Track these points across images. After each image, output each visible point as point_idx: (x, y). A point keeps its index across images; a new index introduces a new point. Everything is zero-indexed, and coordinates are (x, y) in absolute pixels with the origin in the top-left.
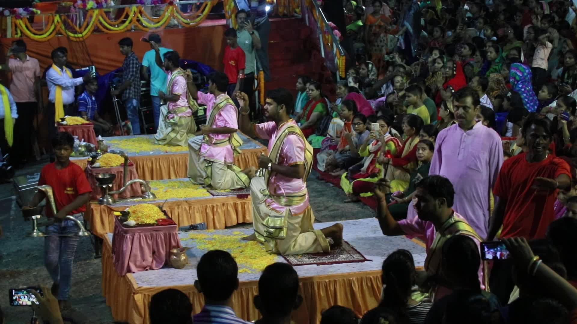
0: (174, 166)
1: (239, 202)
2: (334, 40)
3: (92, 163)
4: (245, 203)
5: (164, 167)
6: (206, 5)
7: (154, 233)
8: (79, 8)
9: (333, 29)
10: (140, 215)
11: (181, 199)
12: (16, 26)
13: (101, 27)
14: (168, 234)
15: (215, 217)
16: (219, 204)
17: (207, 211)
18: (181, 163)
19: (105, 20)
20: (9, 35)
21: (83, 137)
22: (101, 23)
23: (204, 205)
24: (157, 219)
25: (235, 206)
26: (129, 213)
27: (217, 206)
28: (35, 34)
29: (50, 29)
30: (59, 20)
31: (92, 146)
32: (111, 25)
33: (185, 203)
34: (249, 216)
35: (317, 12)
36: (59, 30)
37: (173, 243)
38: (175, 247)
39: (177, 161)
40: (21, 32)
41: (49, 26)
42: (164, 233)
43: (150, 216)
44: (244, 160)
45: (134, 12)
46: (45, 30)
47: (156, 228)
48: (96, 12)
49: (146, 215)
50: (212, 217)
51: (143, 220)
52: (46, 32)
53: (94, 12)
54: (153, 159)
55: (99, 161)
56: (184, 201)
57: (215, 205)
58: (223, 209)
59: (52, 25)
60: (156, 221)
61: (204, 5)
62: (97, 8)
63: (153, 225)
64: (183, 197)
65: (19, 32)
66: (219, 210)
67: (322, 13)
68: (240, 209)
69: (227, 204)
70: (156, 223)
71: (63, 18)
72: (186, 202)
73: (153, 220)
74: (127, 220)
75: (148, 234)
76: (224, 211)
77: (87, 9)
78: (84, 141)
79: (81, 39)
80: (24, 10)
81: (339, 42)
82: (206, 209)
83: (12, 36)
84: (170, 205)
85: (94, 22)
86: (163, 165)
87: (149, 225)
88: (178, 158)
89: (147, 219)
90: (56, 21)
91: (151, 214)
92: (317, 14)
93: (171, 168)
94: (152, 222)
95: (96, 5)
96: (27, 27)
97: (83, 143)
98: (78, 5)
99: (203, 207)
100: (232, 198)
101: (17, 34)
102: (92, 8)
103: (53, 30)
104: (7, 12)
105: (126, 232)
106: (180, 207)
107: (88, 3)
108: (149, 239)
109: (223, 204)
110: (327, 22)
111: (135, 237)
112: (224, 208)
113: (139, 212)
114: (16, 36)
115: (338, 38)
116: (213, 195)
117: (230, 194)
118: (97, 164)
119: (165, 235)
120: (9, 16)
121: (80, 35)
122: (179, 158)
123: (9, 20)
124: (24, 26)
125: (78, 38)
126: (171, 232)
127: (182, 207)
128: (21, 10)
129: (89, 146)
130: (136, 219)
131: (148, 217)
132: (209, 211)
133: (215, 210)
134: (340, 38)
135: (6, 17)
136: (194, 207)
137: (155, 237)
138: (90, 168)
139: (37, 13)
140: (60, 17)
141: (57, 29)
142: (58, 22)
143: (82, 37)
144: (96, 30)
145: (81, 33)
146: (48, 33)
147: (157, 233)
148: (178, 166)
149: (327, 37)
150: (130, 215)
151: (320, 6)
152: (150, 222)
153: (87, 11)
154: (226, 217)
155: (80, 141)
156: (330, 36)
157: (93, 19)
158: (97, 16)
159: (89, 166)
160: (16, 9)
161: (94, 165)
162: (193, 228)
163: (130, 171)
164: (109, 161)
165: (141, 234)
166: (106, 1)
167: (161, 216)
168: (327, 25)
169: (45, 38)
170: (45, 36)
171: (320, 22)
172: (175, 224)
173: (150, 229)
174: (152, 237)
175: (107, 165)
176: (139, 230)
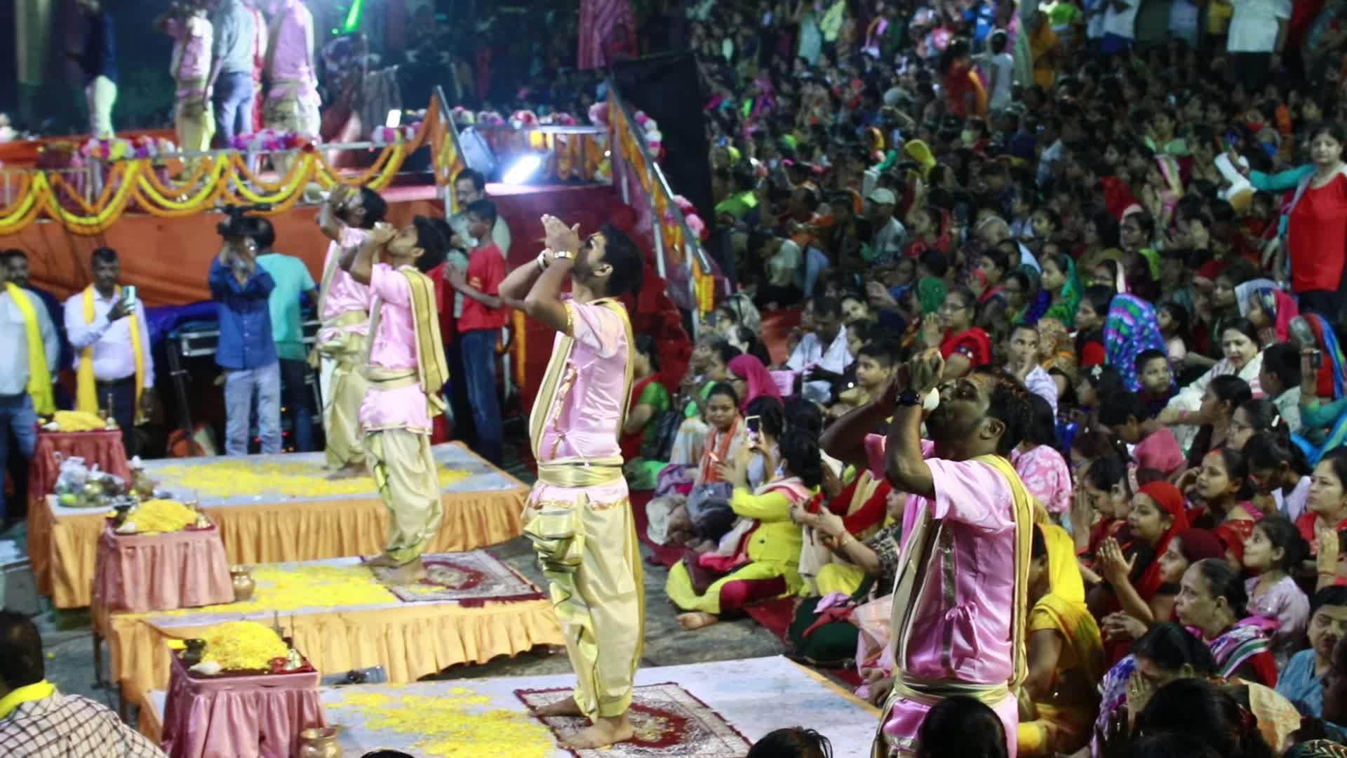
2: (687, 237)
3: (116, 522)
5: (287, 530)
6: (391, 153)
7: (264, 692)
8: (93, 157)
9: (685, 212)
10: (230, 648)
11: (328, 609)
13: (143, 203)
14: (295, 695)
17: (391, 637)
18: (327, 521)
19: (153, 185)
21: (97, 460)
22: (143, 192)
23: (380, 623)
24: (270, 658)
26: (204, 643)
29: (21, 205)
30: (45, 185)
31: (118, 480)
32: (166, 197)
33: (337, 618)
35: (649, 172)
36: (44, 209)
37: (309, 717)
38: (312, 726)
39: (318, 517)
41: (20, 198)
42: (287, 692)
43: (254, 651)
44: (475, 516)
45: (222, 166)
46: (10, 207)
47: (267, 680)
48: (133, 166)
49: (244, 649)
51: (238, 660)
52: (13, 212)
53: (126, 166)
54: (262, 514)
55: (135, 518)
56: (333, 613)
59: (26, 195)
60: (269, 662)
61: (386, 153)
62: (136, 156)
63: (260, 672)
64: (332, 604)
66: (420, 636)
67: (661, 177)
68: (469, 630)
70: (268, 666)
71: (53, 179)
72: (340, 615)
73: (262, 659)
74: (198, 661)
75: (249, 694)
77: (110, 159)
78: (100, 469)
79: (96, 230)
81: (698, 244)
82: (387, 634)
85: (127, 190)
86: (286, 525)
87: (252, 672)
88: (320, 509)
89: (246, 658)
90: (36, 187)
91: (257, 646)
92: (650, 176)
94: (258, 664)
95: (133, 151)
97: (97, 475)
98: (90, 151)
99: (379, 627)
100: (447, 607)
102: (123, 159)
103: (31, 208)
105: (197, 689)
106: (326, 627)
107: (115, 146)
108: (252, 707)
109: (429, 622)
110: (672, 196)
111: (218, 701)
113: (229, 641)
115: (696, 234)
116: (403, 600)
117: (443, 596)
118: (128, 526)
119: (289, 696)
121: (93, 221)
122: (323, 510)
125: (90, 226)
126: (304, 690)
127: (329, 629)
129: (111, 481)
130: (220, 658)
131: (250, 653)
132: (394, 636)
133: (410, 634)
134: (703, 233)
136: (358, 628)
137: (266, 702)
138: (113, 536)
140: (48, 177)
141: (39, 206)
142: (41, 189)
143: (99, 224)
144: (132, 208)
145: (95, 215)
146: (17, 215)
147: (271, 691)
149: (671, 230)
150: (205, 648)
151: (657, 160)
152: (253, 666)
153: (112, 164)
155: (89, 468)
156: (678, 230)
157: (125, 184)
158: (135, 176)
159: (109, 530)
161: (122, 528)
162: (355, 678)
163: (208, 542)
164: (158, 517)
165: (233, 694)
166: (156, 143)
167: (281, 650)
168: (672, 204)
169: (10, 225)
170: (10, 220)
171: (655, 195)
172: (313, 670)
173: (254, 682)
174: (257, 702)
175: (152, 526)
176: (229, 684)
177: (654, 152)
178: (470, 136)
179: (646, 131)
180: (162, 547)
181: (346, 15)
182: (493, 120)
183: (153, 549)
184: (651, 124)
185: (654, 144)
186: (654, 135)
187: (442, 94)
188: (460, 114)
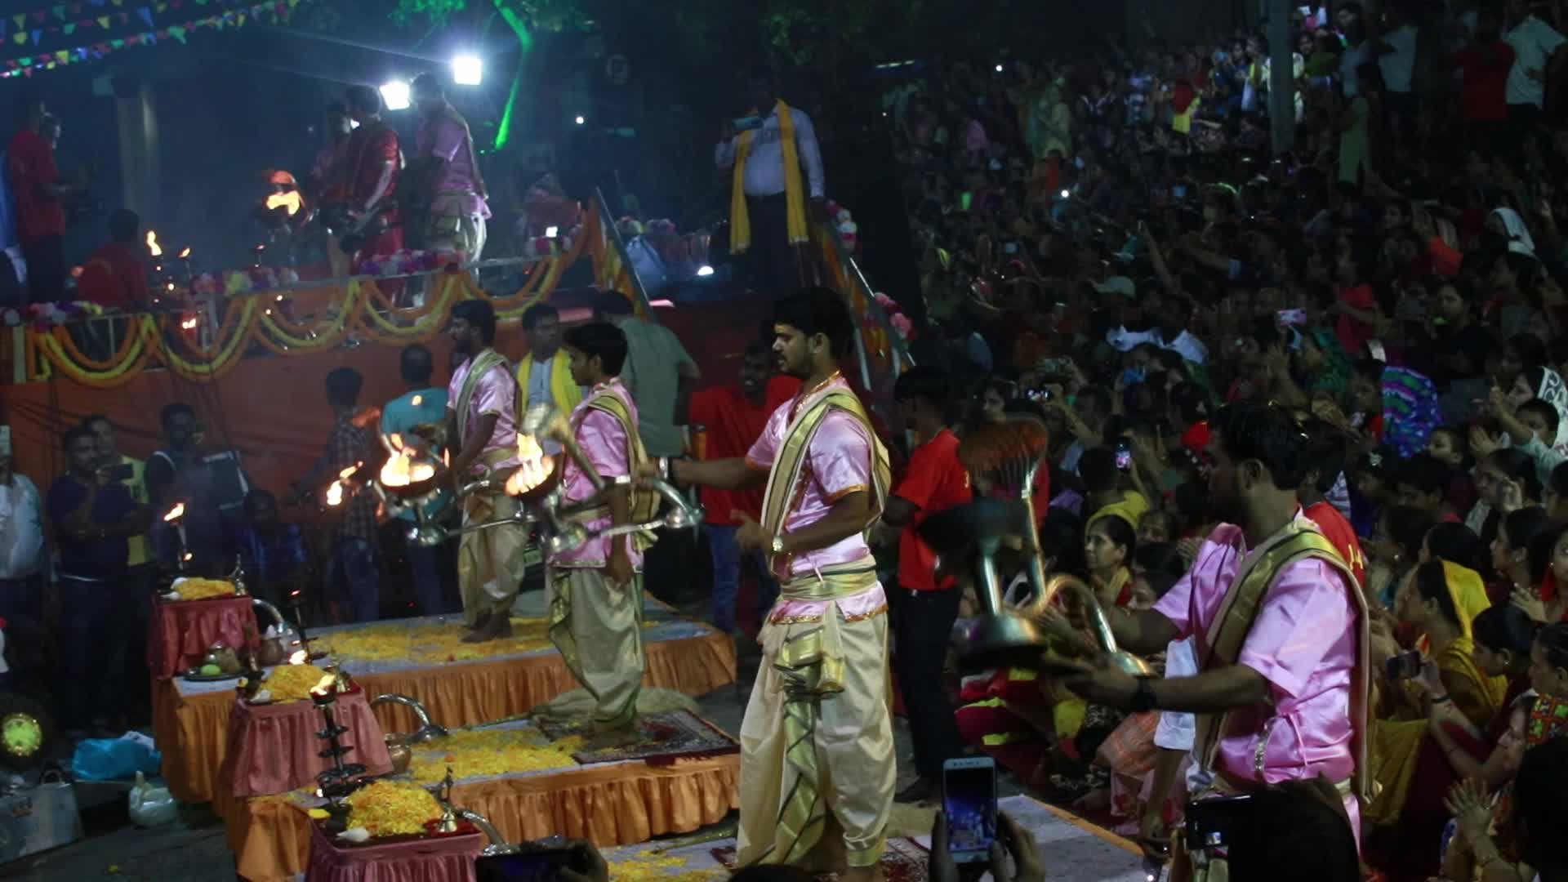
0: (473, 695)
1: (653, 776)
2: (893, 341)
3: (250, 691)
4: (670, 779)
5: (448, 698)
6: (547, 268)
7: (420, 859)
8: (206, 295)
9: (889, 311)
10: (380, 811)
11: (496, 778)
12: (38, 351)
13: (263, 339)
14: (457, 860)
15: (590, 821)
16: (598, 785)
17: (568, 806)
18: (493, 687)
19: (277, 322)
20: (19, 376)
22: (266, 331)
23: (558, 792)
24: (425, 821)
25: (643, 788)
26: (349, 808)
27: (594, 790)
28: (88, 369)
29: (128, 353)
30: (154, 329)
32: (292, 334)
33: (506, 788)
34: (684, 816)
35: (845, 268)
36: (154, 356)
39: (482, 680)
40: (53, 366)
41: (126, 345)
42: (446, 858)
43: (406, 814)
44: (664, 671)
45: (354, 295)
46: (114, 357)
47: (425, 846)
48: (252, 301)
49: (395, 812)
50: (581, 821)
51: (389, 824)
52: (119, 363)
53: (244, 303)
54: (418, 682)
55: (269, 685)
56: (503, 781)
57: (587, 788)
58: (610, 798)
59: (134, 342)
60: (424, 826)
61: (540, 268)
62: (256, 289)
63: (415, 837)
64: (501, 771)
65: (46, 367)
66: (600, 803)
67: (860, 274)
68: (656, 795)
69: (621, 784)
70: (423, 831)
71: (163, 322)
72: (510, 782)
73: (417, 823)
74: (343, 829)
75: (403, 861)
76: (614, 804)
77: (226, 294)
79: (210, 378)
80: (60, 307)
81: (906, 346)
82: (563, 804)
83: (27, 379)
84: (465, 794)
85: (246, 329)
86: (446, 694)
87: (406, 837)
88: (485, 674)
89: (398, 823)
90: (144, 331)
91: (409, 807)
92: (846, 273)
93: (468, 703)
94: (412, 828)
95: (250, 284)
96: (67, 352)
98: (202, 287)
99: (554, 795)
100: (634, 767)
101: (40, 371)
102: (239, 293)
103: (138, 357)
104: (12, 317)
105: (342, 861)
106: (493, 798)
107: (229, 280)
108: (406, 875)
109: (611, 786)
110: (872, 294)
111: (369, 872)
112: (614, 796)
113: (378, 804)
114: (38, 377)
115: (903, 335)
116: (581, 762)
117: (628, 755)
118: (263, 695)
119: (450, 863)
120: (18, 325)
121: (204, 368)
122: (489, 674)
123: (19, 335)
124: (58, 350)
125: (204, 374)
126: (466, 854)
127: (497, 799)
128: (50, 309)
130: (368, 824)
131: (402, 815)
132: (571, 806)
133: (589, 801)
134: (909, 334)
135: (10, 328)
136: (531, 798)
137: (423, 868)
138: (244, 707)
139: (93, 311)
140: (156, 319)
141: (149, 352)
142: (150, 333)
143: (212, 372)
144: (253, 350)
145: (209, 361)
146: (124, 365)
147: (429, 857)
148: (486, 694)
149: (874, 334)
150: (351, 814)
151: (853, 254)
152: (406, 831)
153: (228, 301)
154: (619, 818)
156: (882, 332)
157: (244, 322)
158: (254, 312)
159: (241, 702)
160: (35, 306)
161: (258, 697)
163: (354, 708)
164: (295, 683)
165: (384, 862)
166: (277, 271)
167: (437, 812)
168: (873, 301)
169: (116, 377)
170: (117, 372)
171: (853, 293)
172: (476, 831)
173: (409, 848)
174: (412, 871)
175: (289, 695)
176: (380, 851)
177: (849, 245)
178: (638, 246)
179: (839, 223)
180: (302, 716)
181: (495, 131)
182: (665, 227)
183: (291, 719)
184: (845, 213)
185: (849, 236)
186: (849, 227)
187: (601, 196)
188: (626, 223)
